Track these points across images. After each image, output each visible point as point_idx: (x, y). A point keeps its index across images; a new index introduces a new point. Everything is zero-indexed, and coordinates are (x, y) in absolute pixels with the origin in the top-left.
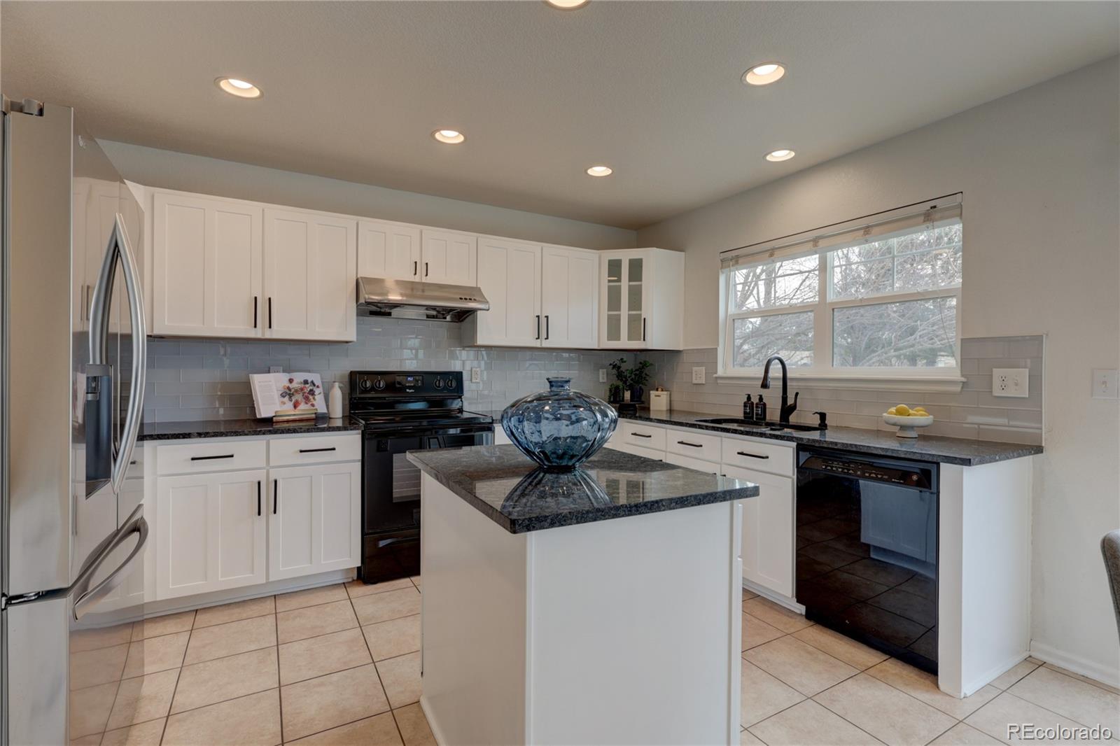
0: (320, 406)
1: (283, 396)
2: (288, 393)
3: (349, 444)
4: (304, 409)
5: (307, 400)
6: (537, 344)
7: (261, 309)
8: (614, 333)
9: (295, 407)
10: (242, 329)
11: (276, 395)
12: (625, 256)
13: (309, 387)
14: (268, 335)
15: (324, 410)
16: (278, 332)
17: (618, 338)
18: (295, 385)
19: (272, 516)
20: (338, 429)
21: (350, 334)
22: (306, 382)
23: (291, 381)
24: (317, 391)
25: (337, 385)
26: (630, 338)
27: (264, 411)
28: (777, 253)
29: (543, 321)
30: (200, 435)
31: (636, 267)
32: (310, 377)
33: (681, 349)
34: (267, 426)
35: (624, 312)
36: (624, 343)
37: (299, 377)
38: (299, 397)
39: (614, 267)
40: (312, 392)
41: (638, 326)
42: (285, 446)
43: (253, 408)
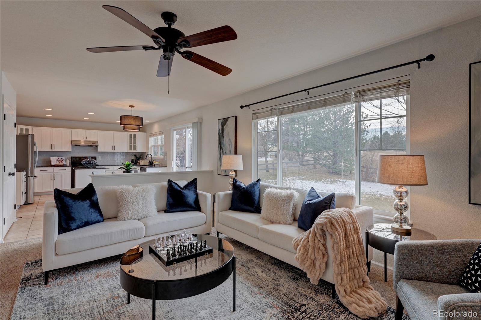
0: (64, 163)
1: (57, 161)
2: (58, 161)
3: (69, 169)
4: (61, 164)
5: (62, 162)
6: (112, 151)
7: (52, 146)
8: (131, 149)
9: (59, 163)
10: (49, 150)
11: (55, 161)
12: (133, 134)
13: (62, 160)
14: (54, 150)
15: (65, 164)
16: (56, 150)
17: (131, 150)
18: (59, 159)
19: (54, 180)
20: (68, 166)
21: (70, 150)
22: (61, 159)
23: (58, 158)
24: (64, 160)
25: (68, 159)
26: (134, 150)
27: (53, 164)
28: (154, 135)
29: (113, 147)
30: (42, 167)
31: (135, 136)
32: (62, 158)
33: (146, 152)
34: (54, 166)
35: (133, 145)
36: (133, 151)
37: (60, 158)
38: (60, 161)
39: (131, 136)
40: (63, 161)
41: (135, 148)
42: (56, 169)
43: (51, 164)
